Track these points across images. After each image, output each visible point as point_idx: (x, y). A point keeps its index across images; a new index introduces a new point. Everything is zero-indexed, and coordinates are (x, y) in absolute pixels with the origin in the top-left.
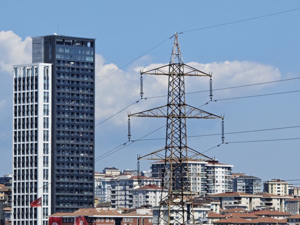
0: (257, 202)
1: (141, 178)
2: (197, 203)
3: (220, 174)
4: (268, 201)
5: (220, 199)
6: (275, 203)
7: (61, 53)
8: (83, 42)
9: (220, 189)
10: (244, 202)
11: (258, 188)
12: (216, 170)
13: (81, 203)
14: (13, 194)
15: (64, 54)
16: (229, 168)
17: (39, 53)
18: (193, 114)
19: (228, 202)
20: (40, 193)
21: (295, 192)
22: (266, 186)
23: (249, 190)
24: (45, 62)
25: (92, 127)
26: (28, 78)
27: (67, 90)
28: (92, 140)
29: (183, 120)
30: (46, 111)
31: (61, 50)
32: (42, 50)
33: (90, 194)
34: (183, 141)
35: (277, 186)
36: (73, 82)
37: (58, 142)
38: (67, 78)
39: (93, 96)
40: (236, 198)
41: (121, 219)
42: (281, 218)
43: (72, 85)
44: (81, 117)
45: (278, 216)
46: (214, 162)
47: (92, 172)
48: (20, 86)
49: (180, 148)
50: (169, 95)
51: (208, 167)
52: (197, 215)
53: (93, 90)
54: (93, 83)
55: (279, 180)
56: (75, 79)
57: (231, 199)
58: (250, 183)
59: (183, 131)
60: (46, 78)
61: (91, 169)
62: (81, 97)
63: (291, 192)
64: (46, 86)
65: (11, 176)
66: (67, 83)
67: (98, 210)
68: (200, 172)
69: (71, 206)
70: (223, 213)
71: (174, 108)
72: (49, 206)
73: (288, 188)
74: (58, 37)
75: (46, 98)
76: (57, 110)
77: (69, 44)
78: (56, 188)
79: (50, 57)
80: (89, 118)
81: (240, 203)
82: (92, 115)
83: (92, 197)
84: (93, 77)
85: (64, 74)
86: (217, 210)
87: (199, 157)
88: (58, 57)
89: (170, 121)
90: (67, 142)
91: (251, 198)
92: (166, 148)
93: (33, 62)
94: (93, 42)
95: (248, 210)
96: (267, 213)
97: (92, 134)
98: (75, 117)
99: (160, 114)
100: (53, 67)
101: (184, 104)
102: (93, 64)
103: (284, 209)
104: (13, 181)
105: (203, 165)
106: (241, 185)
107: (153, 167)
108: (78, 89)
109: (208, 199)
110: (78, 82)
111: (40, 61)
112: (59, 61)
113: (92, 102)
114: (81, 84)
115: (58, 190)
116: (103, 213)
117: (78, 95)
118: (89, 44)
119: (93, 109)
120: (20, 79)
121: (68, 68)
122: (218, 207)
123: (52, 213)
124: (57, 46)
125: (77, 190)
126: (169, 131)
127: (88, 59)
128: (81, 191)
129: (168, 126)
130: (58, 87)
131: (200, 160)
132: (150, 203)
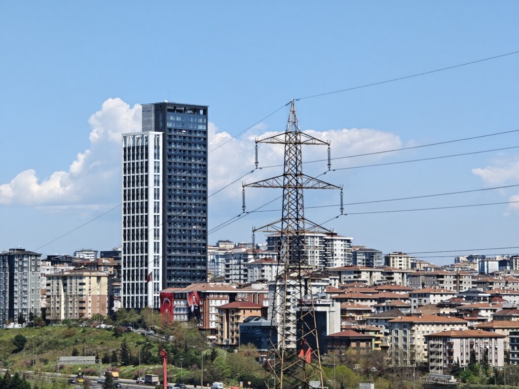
0: (377, 276)
1: (256, 251)
2: (315, 277)
3: (339, 247)
4: (389, 274)
5: (339, 273)
6: (397, 277)
7: (173, 121)
8: (195, 109)
9: (338, 263)
10: (364, 276)
11: (379, 262)
12: (335, 242)
13: (193, 278)
14: (123, 268)
15: (175, 122)
16: (349, 241)
17: (150, 121)
18: (311, 184)
19: (347, 276)
20: (151, 268)
21: (418, 265)
22: (387, 259)
23: (369, 264)
24: (156, 130)
25: (205, 198)
26: (138, 147)
27: (178, 160)
28: (205, 212)
29: (300, 191)
30: (157, 182)
31: (172, 118)
32: (153, 118)
33: (203, 268)
34: (301, 213)
35: (398, 259)
36: (184, 151)
37: (169, 214)
38: (178, 147)
39: (205, 166)
40: (355, 272)
41: (236, 294)
42: (403, 293)
43: (184, 154)
44: (193, 187)
45: (400, 291)
46: (332, 234)
47: (205, 245)
48: (129, 156)
49: (297, 219)
50: (285, 164)
51: (326, 240)
52: (315, 290)
53: (205, 159)
54: (205, 153)
55: (400, 253)
56: (187, 148)
57: (350, 273)
58: (370, 256)
59: (300, 202)
60: (157, 147)
61: (203, 241)
62: (193, 167)
63: (413, 265)
64: (156, 156)
65: (121, 249)
66: (178, 152)
67: (212, 284)
68: (317, 245)
69: (183, 281)
70: (342, 288)
71: (291, 178)
72: (160, 281)
73: (410, 261)
74: (169, 104)
75: (157, 168)
76: (168, 180)
77: (181, 111)
78: (168, 262)
79: (161, 125)
80: (202, 188)
81: (360, 277)
82: (205, 185)
83: (205, 271)
84: (205, 145)
85: (175, 143)
86: (335, 284)
87: (317, 229)
88: (169, 125)
89: (286, 192)
90: (178, 213)
91: (371, 272)
92: (283, 219)
93: (143, 130)
94: (205, 110)
95: (368, 284)
96: (388, 287)
97: (205, 205)
98: (187, 188)
99: (275, 184)
100: (163, 135)
101: (301, 174)
102: (205, 132)
103: (406, 283)
104: (123, 255)
105: (320, 238)
106: (361, 258)
107: (269, 239)
108: (190, 158)
109: (326, 274)
110: (190, 151)
111: (151, 130)
112: (170, 130)
113: (205, 172)
114: (193, 154)
115: (170, 264)
116: (217, 288)
117: (190, 165)
118: (201, 112)
119: (205, 179)
120: (129, 148)
121: (180, 137)
122: (337, 281)
123: (164, 288)
124: (168, 113)
125: (189, 264)
126: (286, 202)
127: (201, 127)
128: (194, 265)
129: (284, 196)
130: (170, 157)
131: (318, 232)
132: (265, 277)
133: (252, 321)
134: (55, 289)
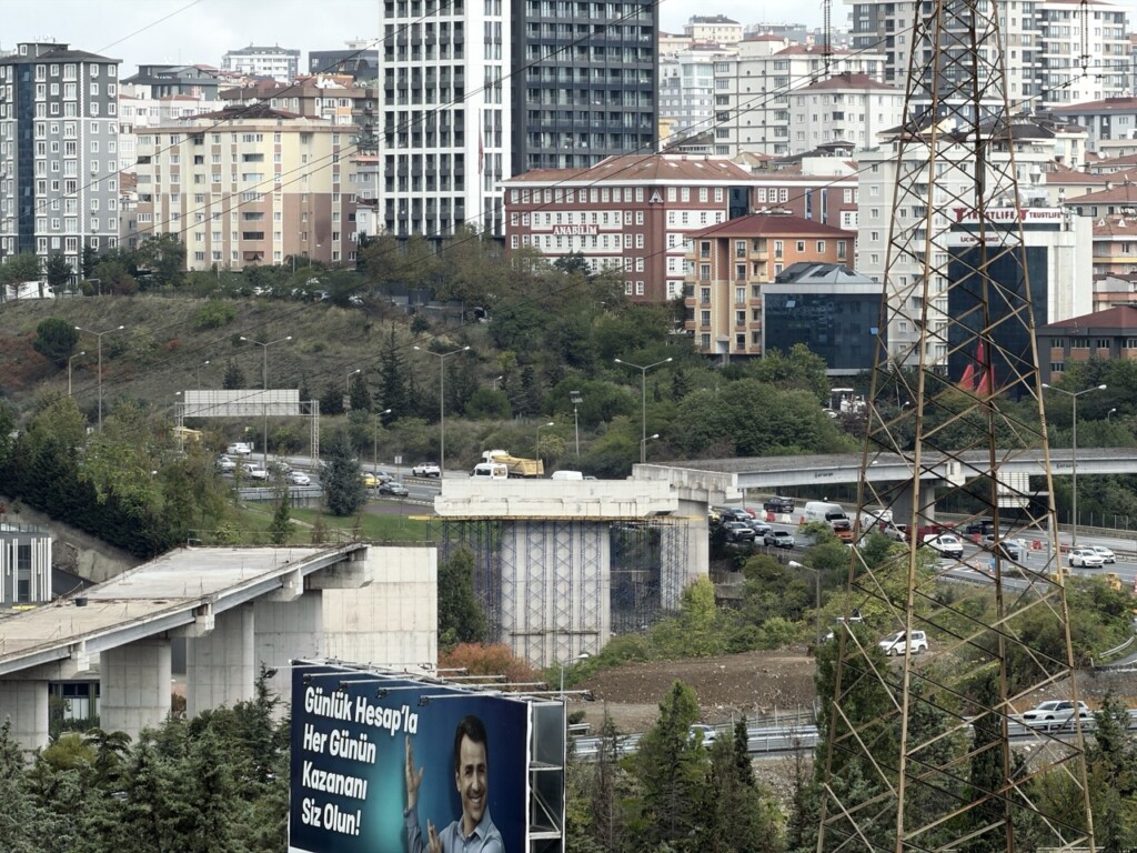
2: (1007, 134)
9: (1086, 88)
14: (383, 108)
16: (1119, 17)
20: (475, 106)
33: (645, 105)
41: (750, 191)
51: (1045, 13)
57: (1123, 121)
61: (646, 19)
65: (375, 44)
67: (671, 160)
68: (1018, 29)
72: (506, 149)
78: (530, 85)
83: (650, 116)
86: (1076, 158)
104: (383, 65)
105: (1029, 6)
107: (858, 12)
116: (689, 170)
122: (1081, 148)
123: (517, 171)
125: (599, 92)
128: (615, 94)
132: (846, 137)
133: (805, 278)
134: (166, 174)
